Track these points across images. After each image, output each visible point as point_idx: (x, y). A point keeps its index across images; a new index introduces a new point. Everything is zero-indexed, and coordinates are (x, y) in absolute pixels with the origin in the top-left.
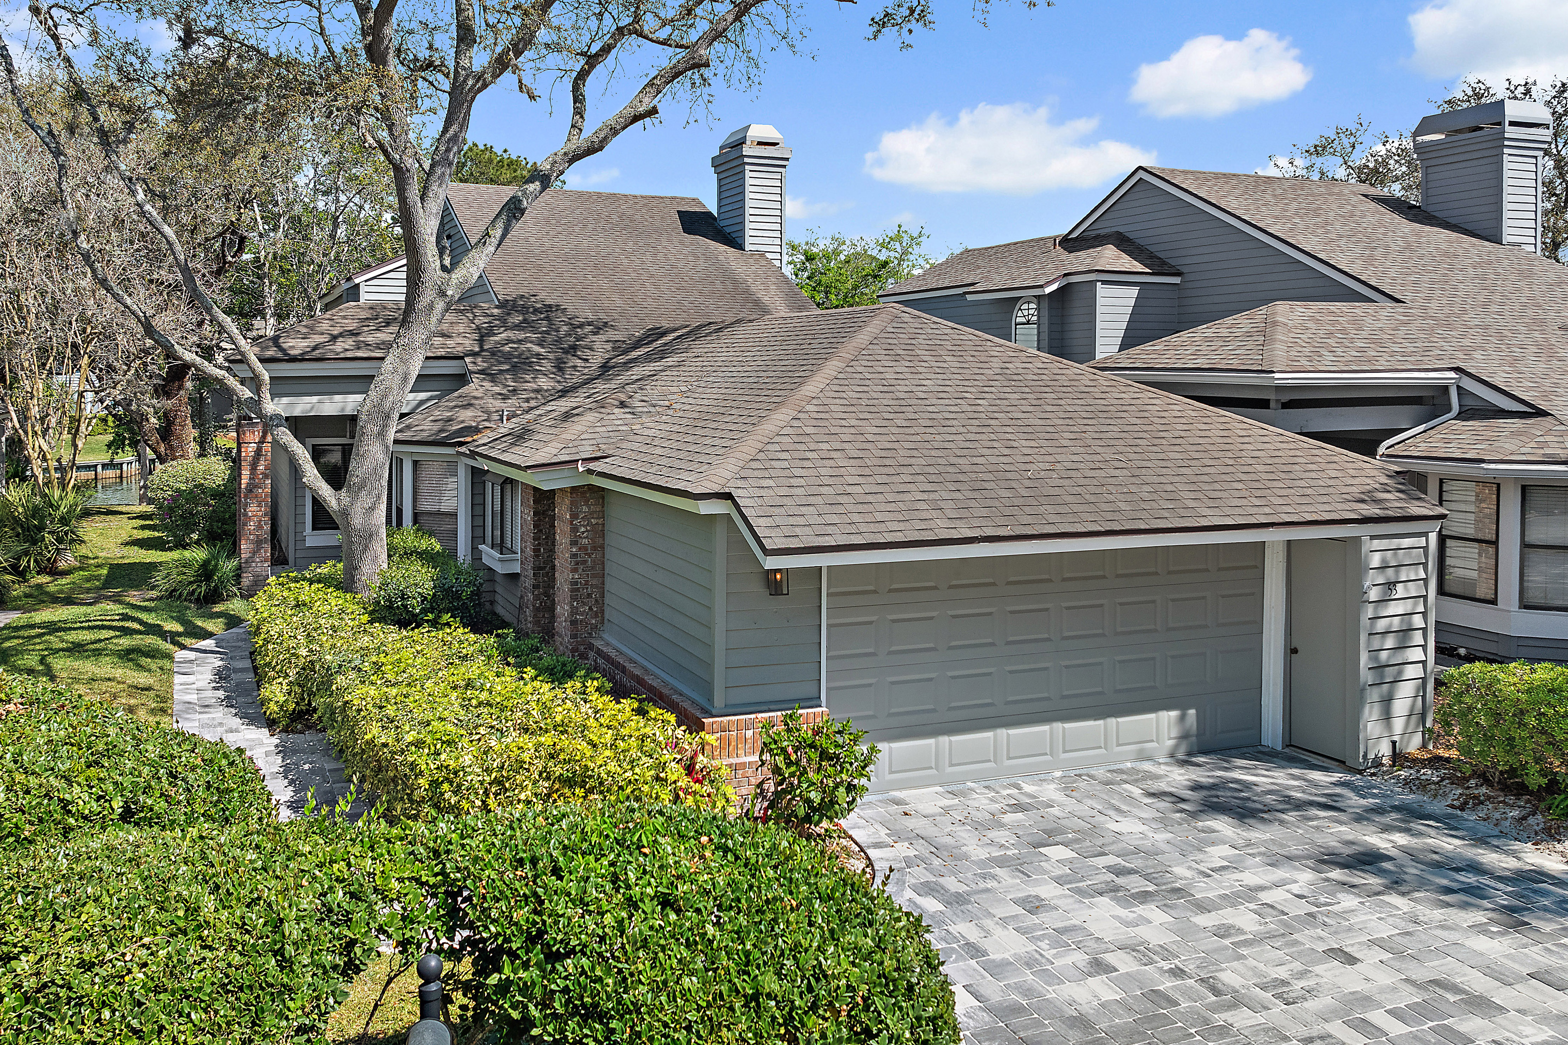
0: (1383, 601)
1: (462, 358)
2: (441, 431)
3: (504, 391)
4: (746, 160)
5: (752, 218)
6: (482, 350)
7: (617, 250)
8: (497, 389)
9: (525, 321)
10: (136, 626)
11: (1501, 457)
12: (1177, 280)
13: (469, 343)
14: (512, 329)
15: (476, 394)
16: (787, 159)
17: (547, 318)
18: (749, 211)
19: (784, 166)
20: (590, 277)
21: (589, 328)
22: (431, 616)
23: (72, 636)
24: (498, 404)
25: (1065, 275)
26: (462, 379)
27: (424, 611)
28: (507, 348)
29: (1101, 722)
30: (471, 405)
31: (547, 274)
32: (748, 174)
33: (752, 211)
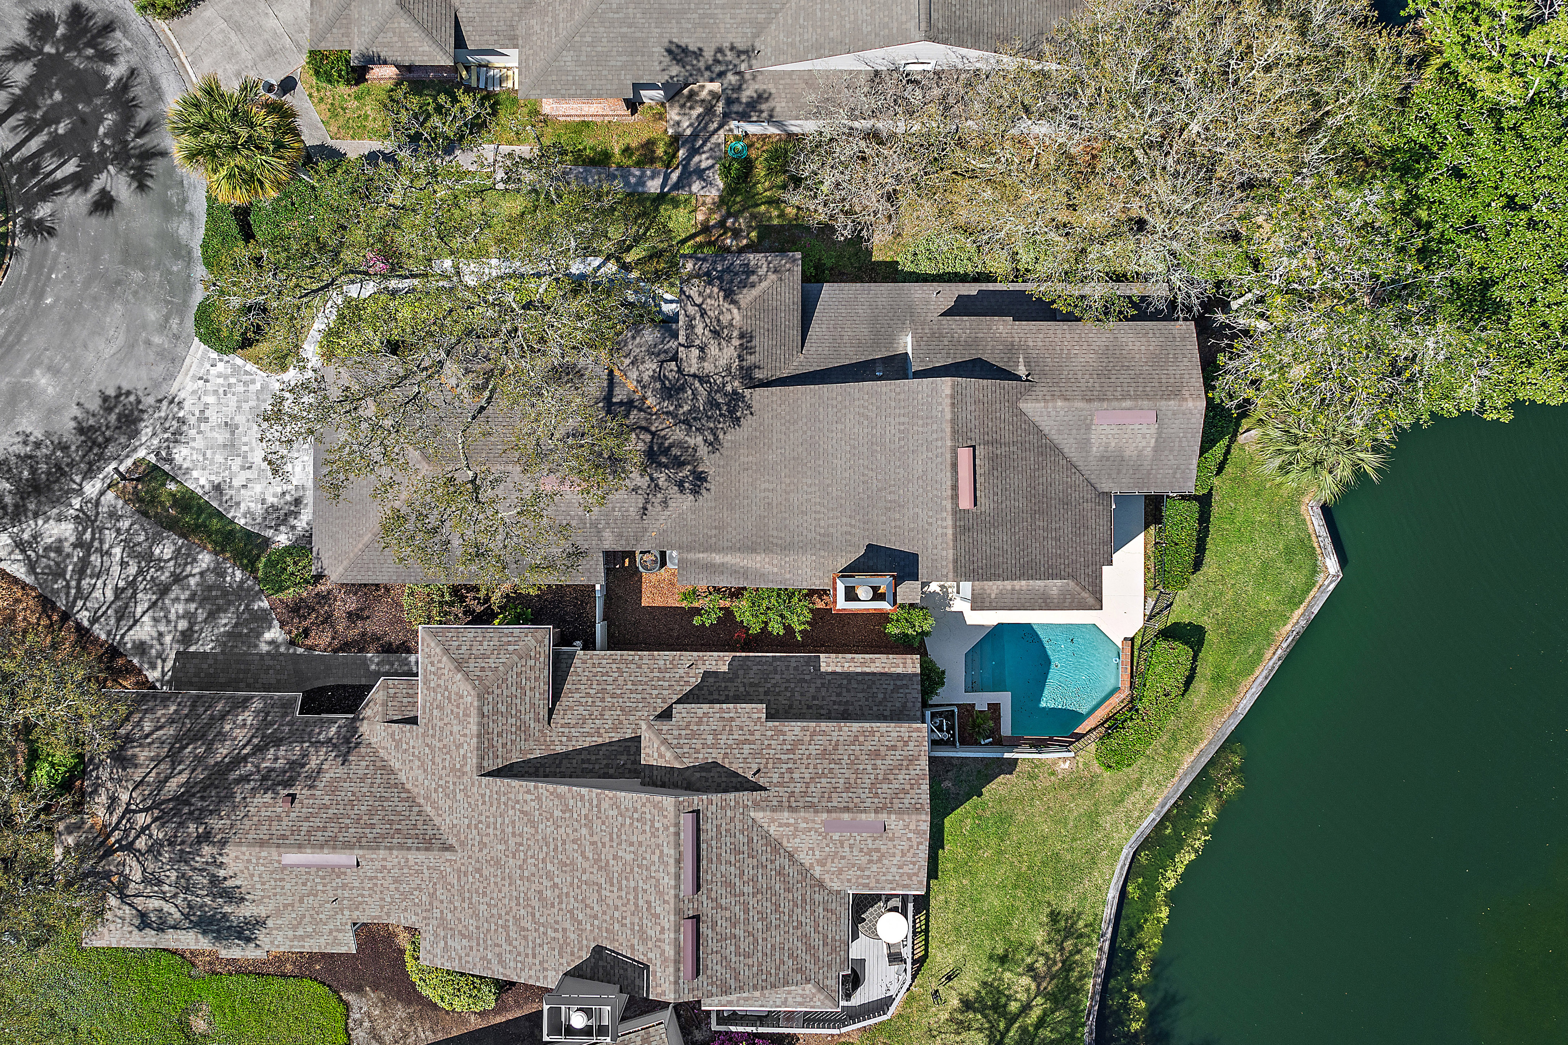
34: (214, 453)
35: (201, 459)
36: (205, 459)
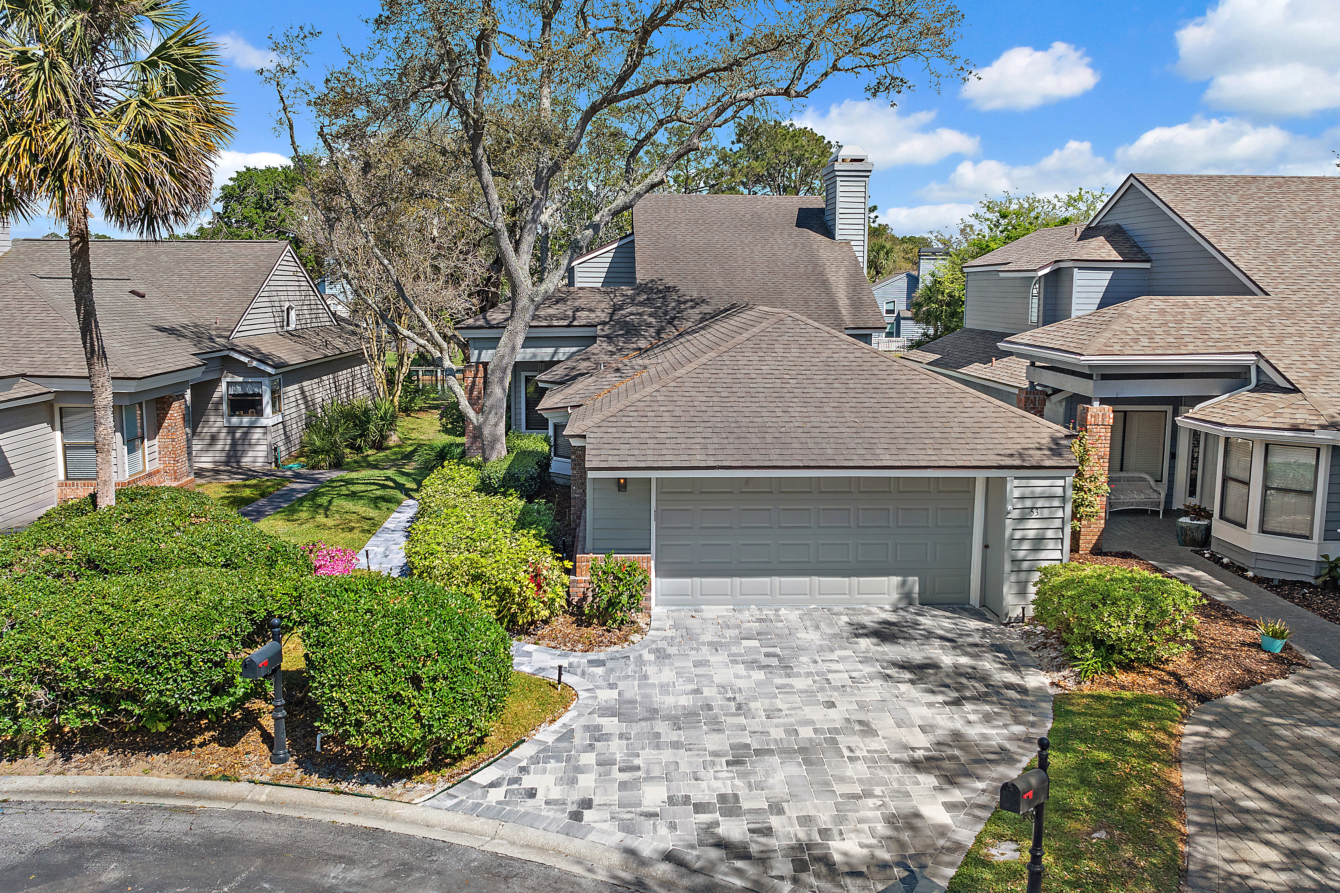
0: (1022, 519)
1: (596, 326)
2: (566, 375)
3: (614, 350)
4: (837, 173)
5: (842, 216)
6: (611, 320)
7: (738, 243)
8: (610, 348)
9: (648, 299)
10: (391, 484)
11: (1239, 423)
12: (1147, 265)
13: (604, 317)
14: (637, 305)
15: (594, 351)
16: (870, 171)
17: (663, 297)
18: (839, 211)
19: (868, 177)
20: (708, 265)
21: (690, 304)
22: (503, 490)
23: (353, 488)
24: (606, 358)
25: (1056, 261)
26: (593, 339)
27: (500, 487)
28: (628, 319)
29: (847, 579)
30: (588, 359)
31: (678, 264)
32: (839, 183)
33: (842, 211)
34: (842, 780)
35: (871, 802)
36: (868, 794)
